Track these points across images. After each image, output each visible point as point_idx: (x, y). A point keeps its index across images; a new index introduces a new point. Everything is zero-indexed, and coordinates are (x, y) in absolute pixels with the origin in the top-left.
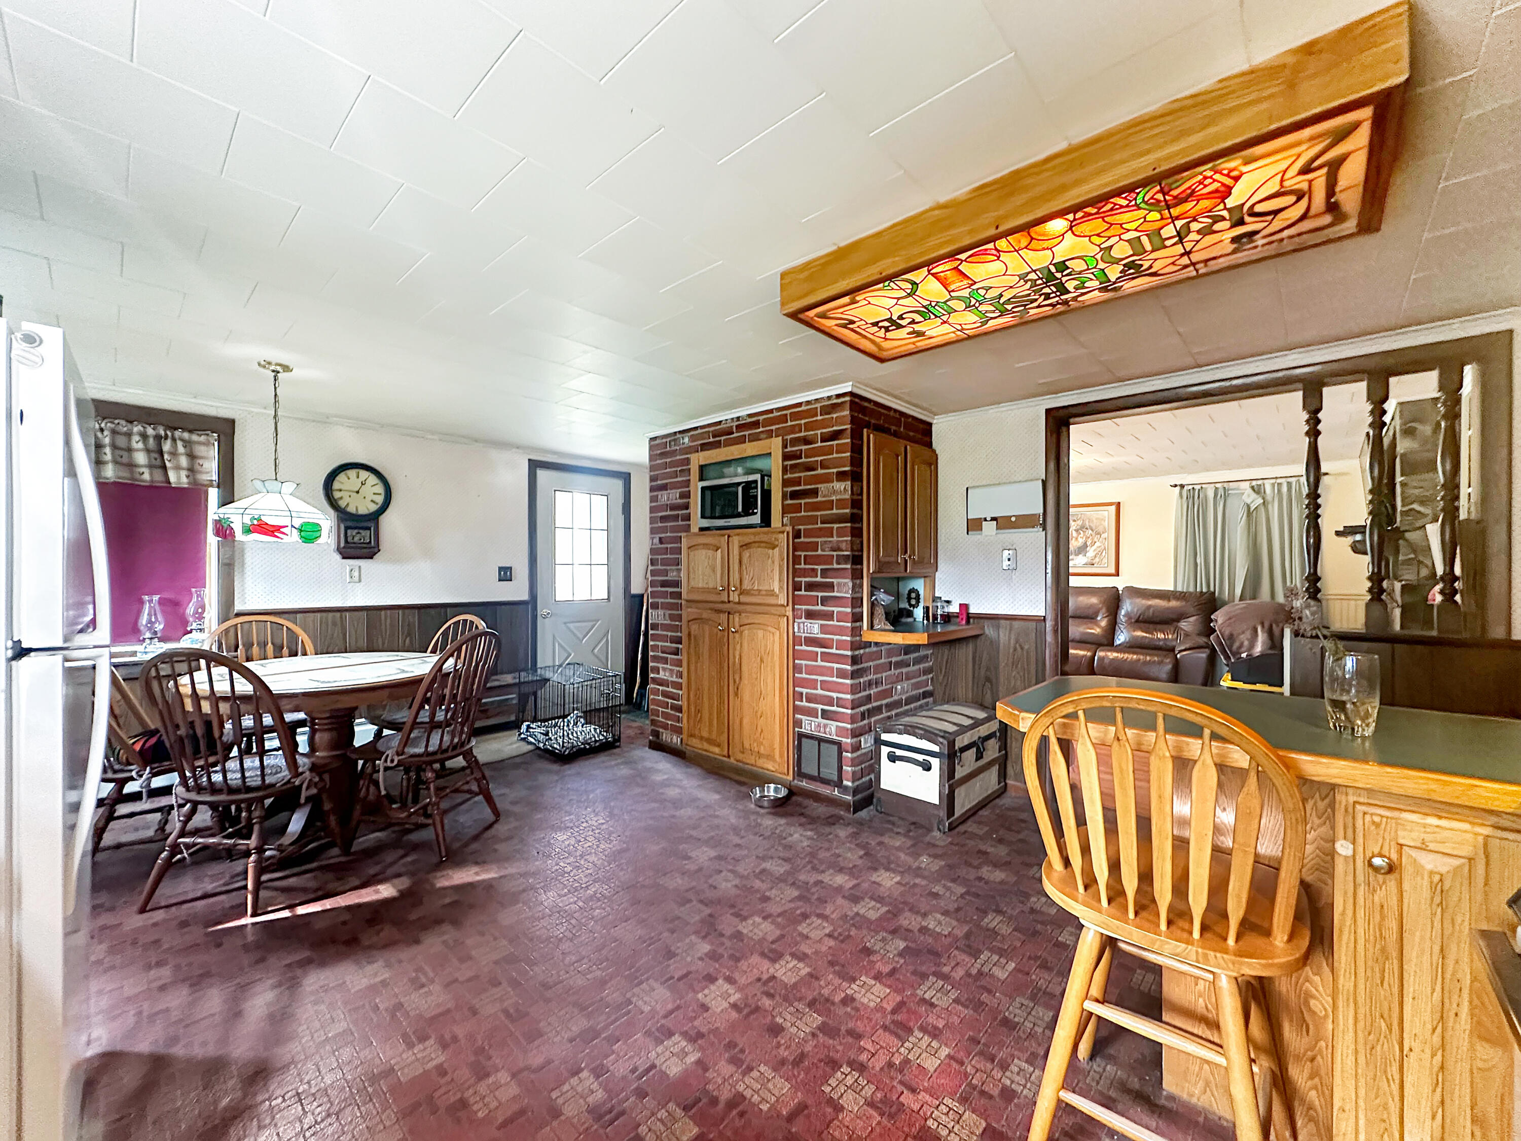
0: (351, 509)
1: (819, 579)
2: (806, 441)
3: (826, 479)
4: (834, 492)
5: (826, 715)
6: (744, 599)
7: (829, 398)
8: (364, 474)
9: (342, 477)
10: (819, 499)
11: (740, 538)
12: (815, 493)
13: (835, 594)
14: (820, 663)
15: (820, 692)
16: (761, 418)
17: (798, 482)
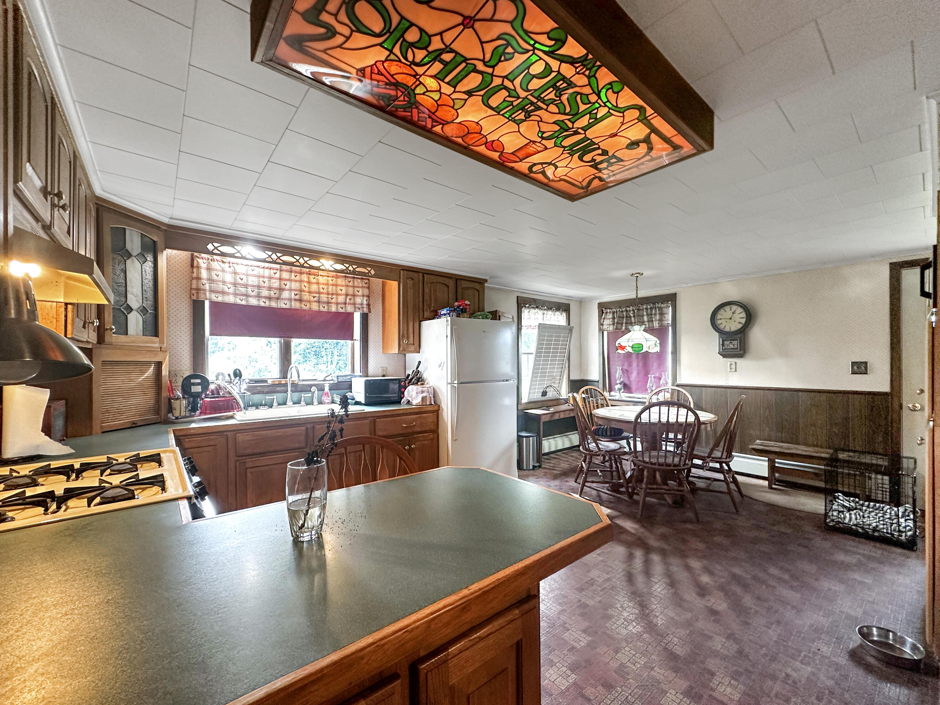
0: (727, 329)
8: (734, 307)
9: (722, 311)
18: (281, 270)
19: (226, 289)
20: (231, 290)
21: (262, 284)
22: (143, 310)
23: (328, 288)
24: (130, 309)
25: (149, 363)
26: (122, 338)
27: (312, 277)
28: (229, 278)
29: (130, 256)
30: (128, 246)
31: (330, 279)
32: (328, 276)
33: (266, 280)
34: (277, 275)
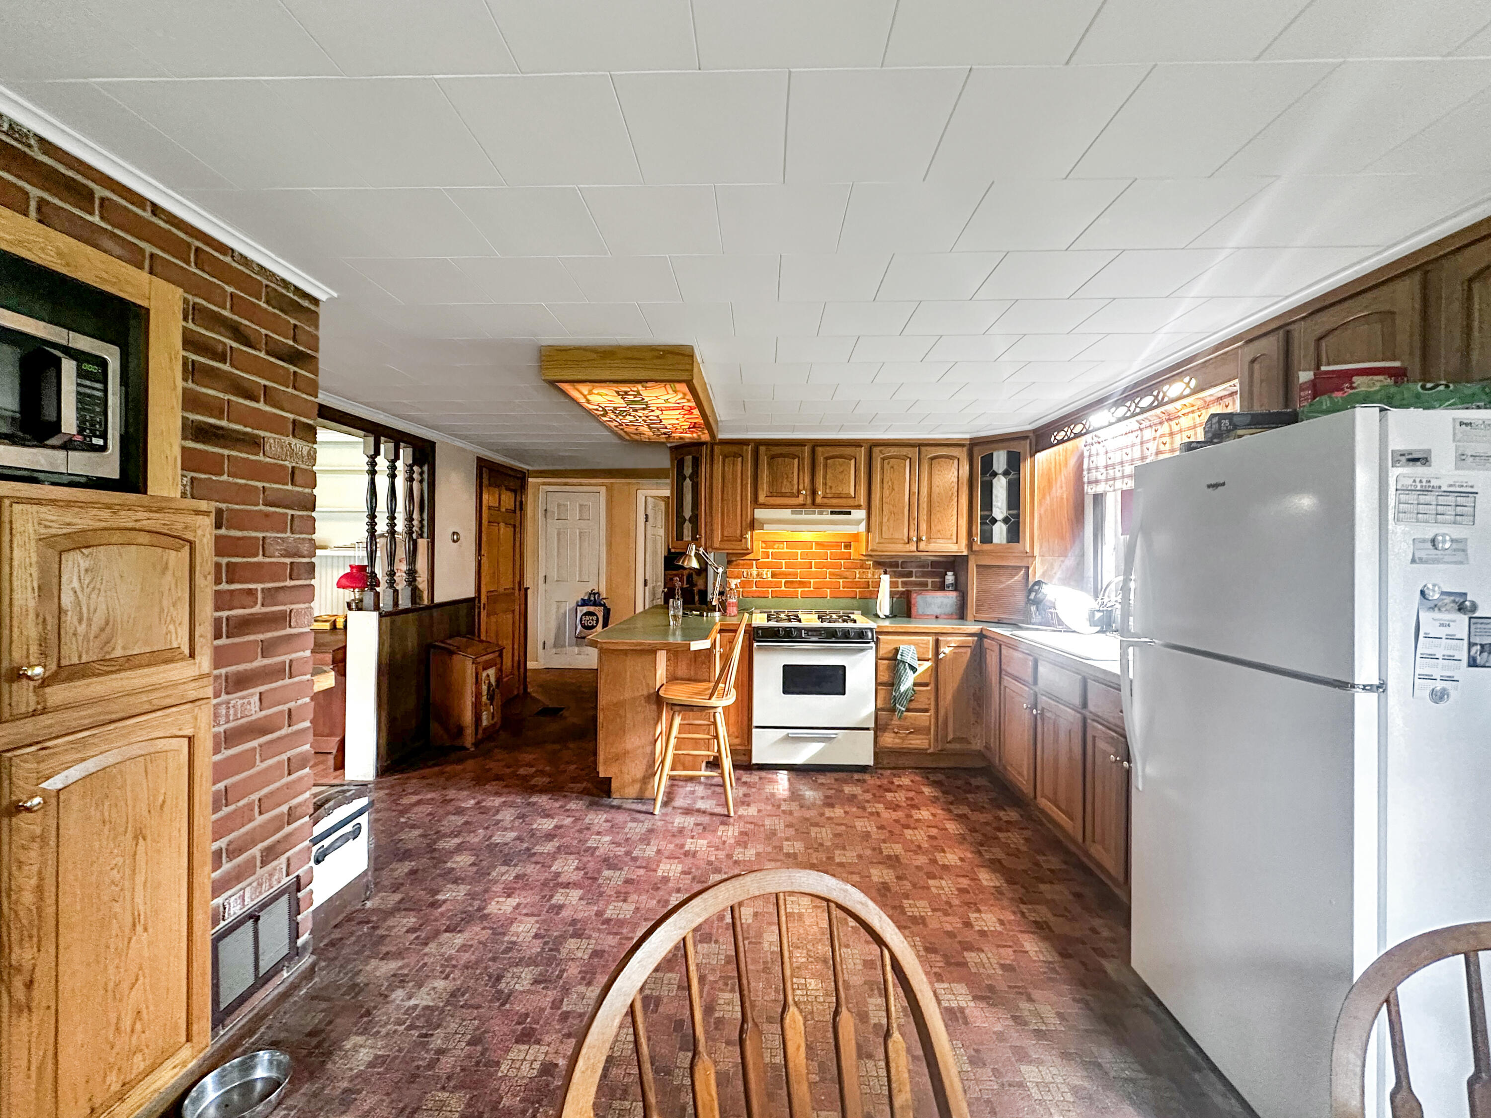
1: (258, 609)
2: (237, 333)
3: (275, 425)
4: (292, 453)
5: (269, 855)
6: (57, 694)
7: (285, 284)
10: (261, 457)
11: (48, 513)
12: (256, 444)
13: (289, 631)
14: (261, 766)
15: (260, 820)
16: (100, 192)
17: (217, 409)
18: (1141, 430)
19: (1100, 477)
20: (1103, 477)
21: (1125, 458)
22: (1006, 520)
23: (1196, 434)
24: (994, 521)
25: (1020, 568)
26: (987, 547)
27: (1173, 423)
28: (1101, 461)
29: (995, 474)
30: (995, 468)
31: (1196, 415)
32: (1193, 412)
33: (1129, 451)
34: (1139, 440)
